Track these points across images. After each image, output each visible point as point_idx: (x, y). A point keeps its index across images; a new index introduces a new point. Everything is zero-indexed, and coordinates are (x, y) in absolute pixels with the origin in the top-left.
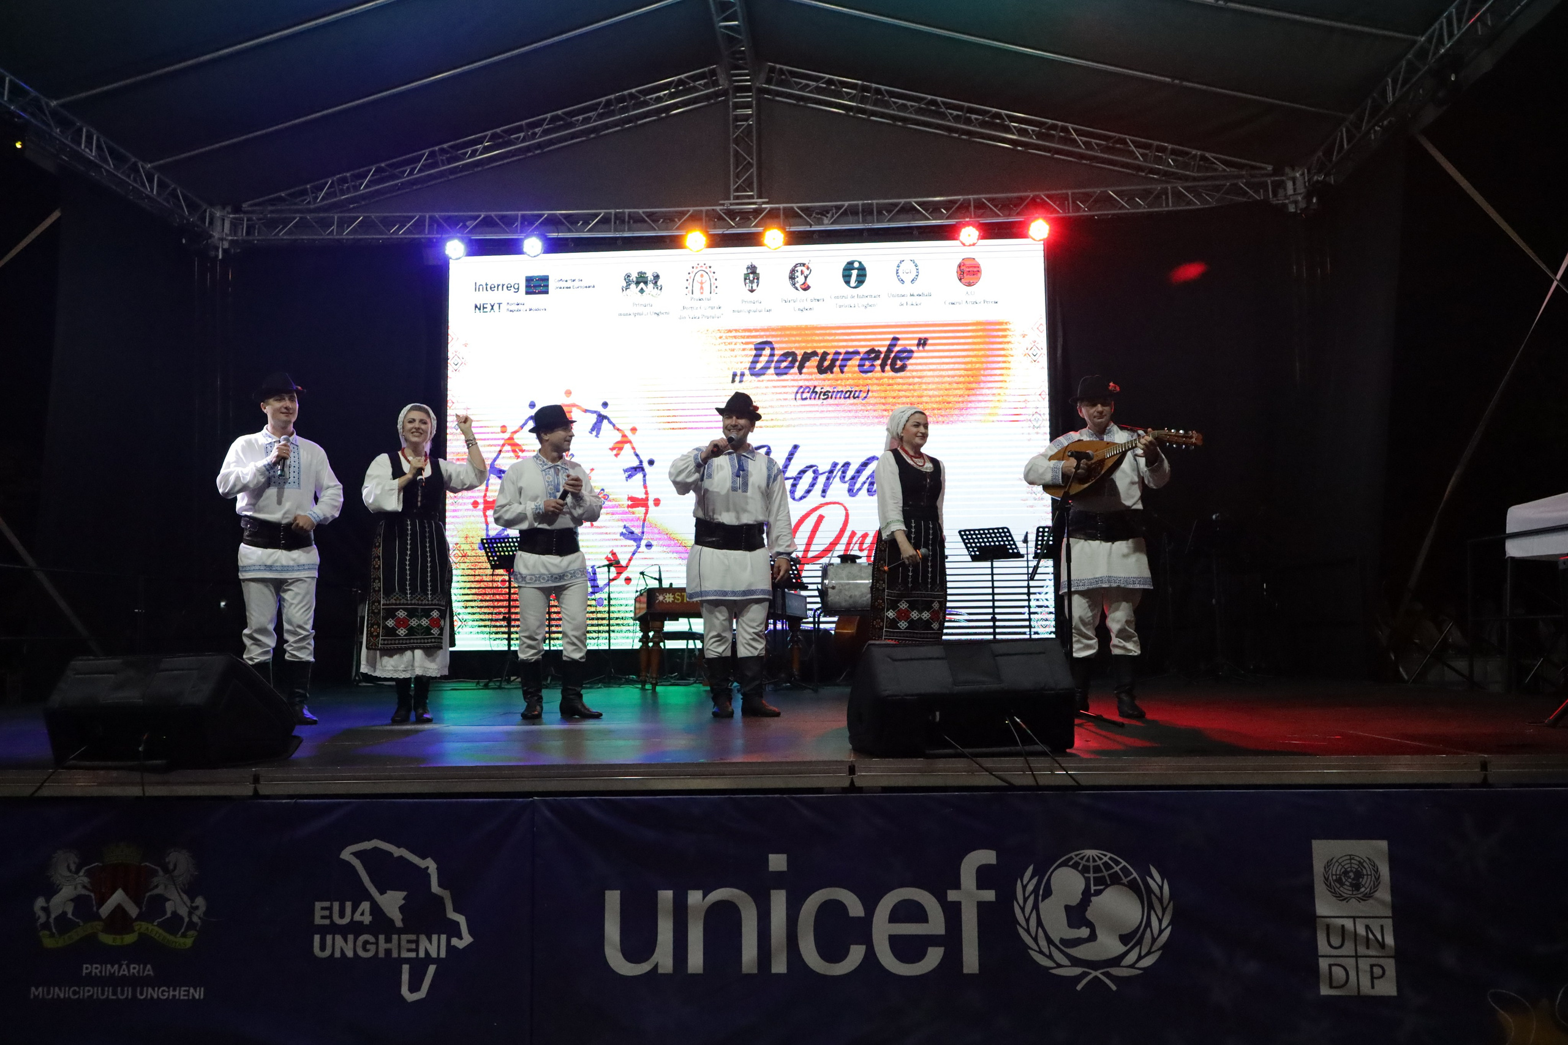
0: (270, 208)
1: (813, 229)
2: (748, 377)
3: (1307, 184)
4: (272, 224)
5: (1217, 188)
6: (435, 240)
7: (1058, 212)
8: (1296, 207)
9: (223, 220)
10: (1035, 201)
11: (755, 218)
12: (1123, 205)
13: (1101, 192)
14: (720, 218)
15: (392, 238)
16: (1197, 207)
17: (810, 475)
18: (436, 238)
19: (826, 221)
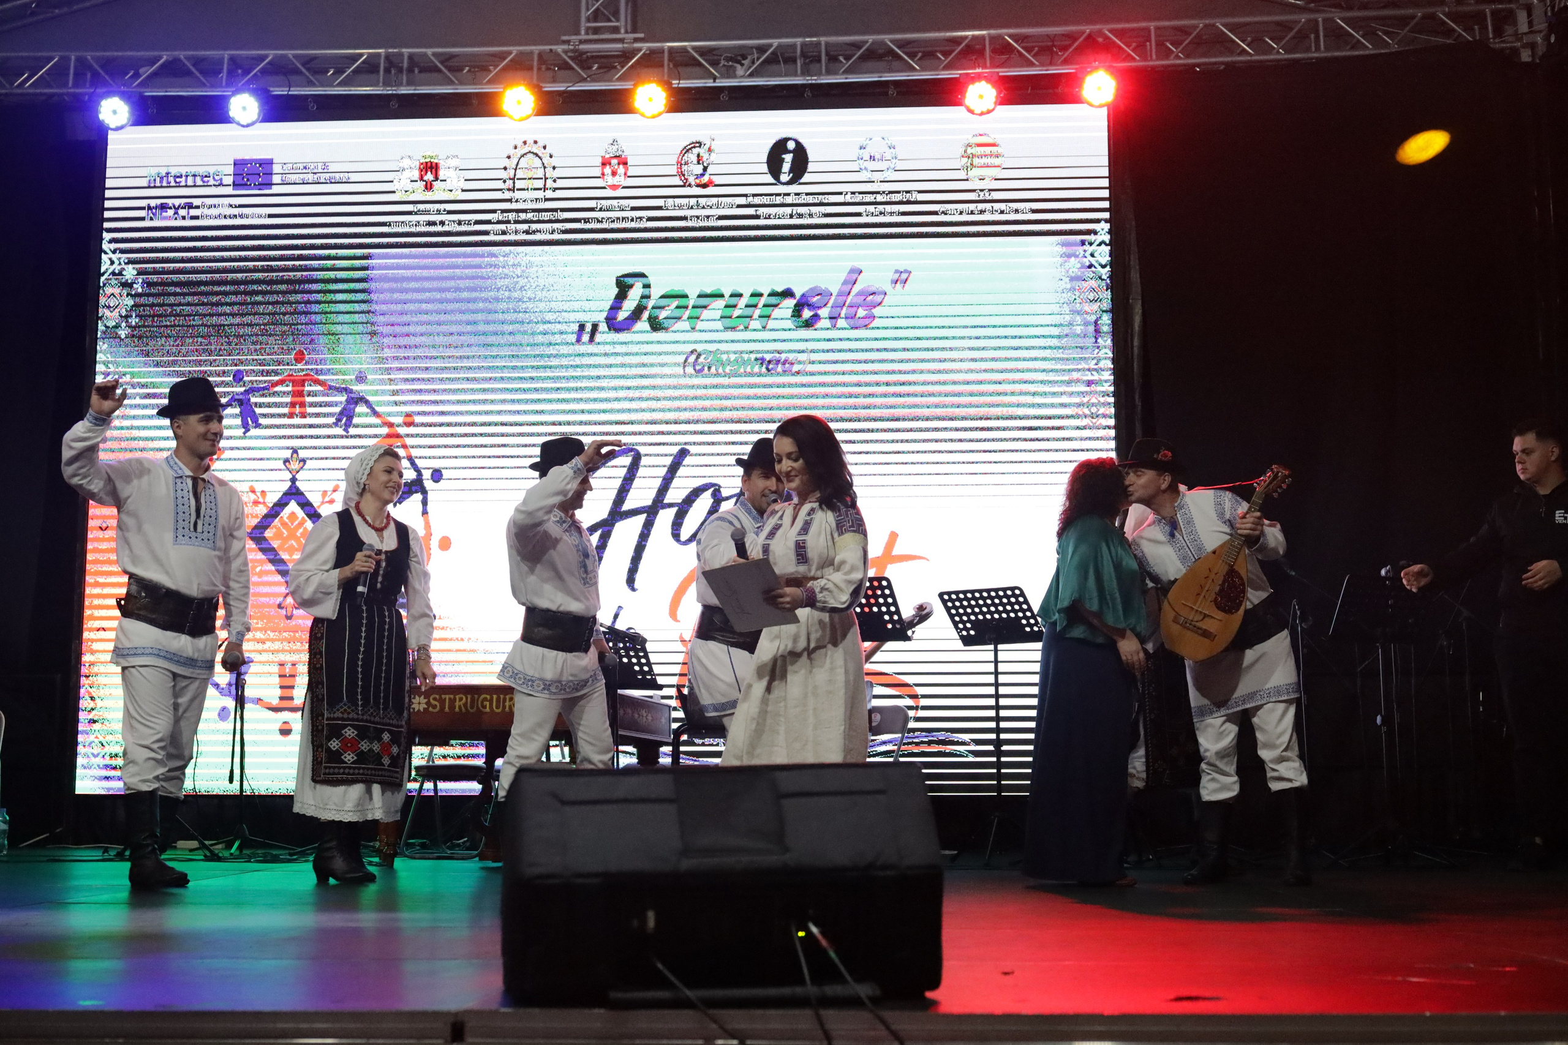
1: (721, 83)
2: (604, 335)
3: (1549, 14)
5: (1404, 21)
6: (87, 98)
7: (1134, 59)
8: (1533, 55)
10: (1095, 41)
11: (623, 67)
12: (1244, 50)
13: (1206, 26)
14: (565, 66)
15: (11, 94)
16: (1367, 52)
17: (705, 501)
18: (86, 94)
19: (740, 71)
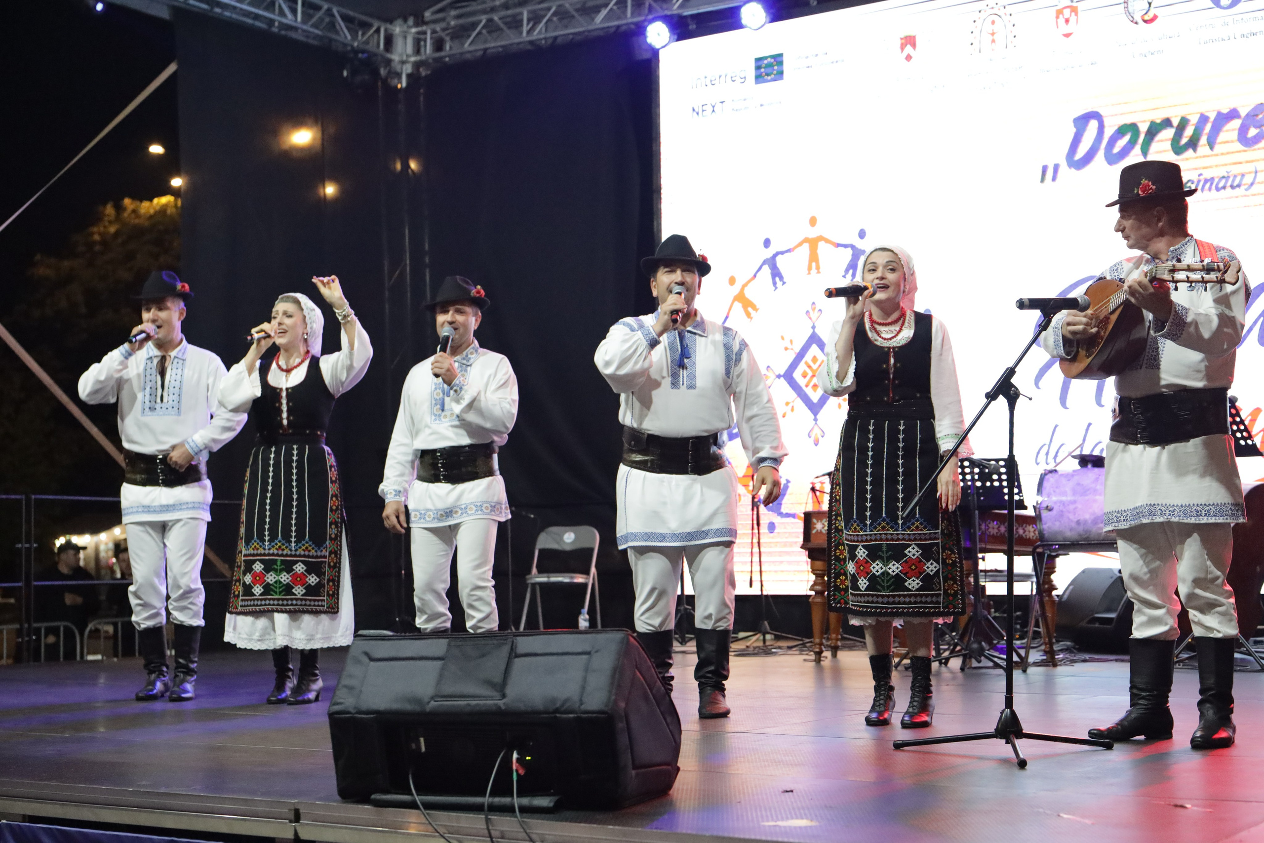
0: (453, 13)
2: (1065, 170)
4: (460, 33)
9: (405, 38)
